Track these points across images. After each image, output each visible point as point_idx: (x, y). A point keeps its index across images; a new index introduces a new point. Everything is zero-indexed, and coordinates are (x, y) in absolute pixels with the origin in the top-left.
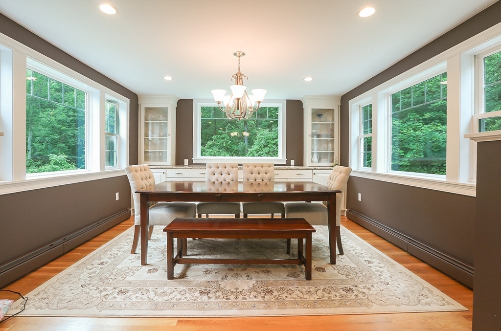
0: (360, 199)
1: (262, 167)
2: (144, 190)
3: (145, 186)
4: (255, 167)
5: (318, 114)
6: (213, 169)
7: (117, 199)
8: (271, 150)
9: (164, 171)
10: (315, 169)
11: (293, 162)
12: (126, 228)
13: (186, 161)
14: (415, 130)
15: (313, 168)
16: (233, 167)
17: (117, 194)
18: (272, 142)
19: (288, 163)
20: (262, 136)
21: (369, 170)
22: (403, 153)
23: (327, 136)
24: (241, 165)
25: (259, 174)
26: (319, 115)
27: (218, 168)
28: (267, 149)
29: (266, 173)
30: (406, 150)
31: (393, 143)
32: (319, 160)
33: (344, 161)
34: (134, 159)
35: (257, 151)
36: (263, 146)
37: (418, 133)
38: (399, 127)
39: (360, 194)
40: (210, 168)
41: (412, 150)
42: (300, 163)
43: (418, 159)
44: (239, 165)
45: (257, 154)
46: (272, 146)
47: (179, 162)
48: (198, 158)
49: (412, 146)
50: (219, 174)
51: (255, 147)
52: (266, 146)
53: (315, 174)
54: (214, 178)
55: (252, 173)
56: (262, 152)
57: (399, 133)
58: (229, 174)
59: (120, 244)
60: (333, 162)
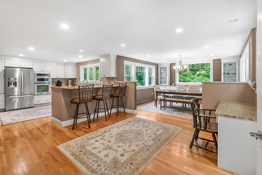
2: (157, 91)
3: (158, 90)
4: (192, 86)
7: (152, 94)
9: (165, 87)
13: (173, 84)
16: (184, 86)
24: (188, 85)
34: (157, 83)
44: (187, 85)
47: (171, 84)
48: (177, 83)
50: (180, 88)
58: (183, 88)
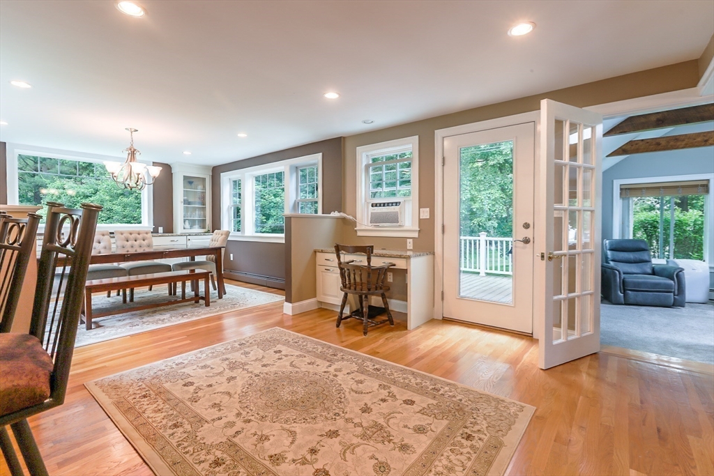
0: (232, 259)
1: (139, 234)
4: (130, 234)
5: (189, 181)
10: (190, 235)
11: (161, 230)
14: (275, 196)
15: (187, 234)
16: (103, 236)
19: (155, 231)
21: (239, 233)
22: (266, 219)
23: (199, 203)
24: (113, 233)
25: (136, 241)
26: (191, 183)
29: (144, 240)
30: (268, 217)
31: (257, 208)
32: (191, 227)
33: (216, 225)
37: (278, 199)
38: (261, 191)
39: (232, 255)
41: (273, 216)
42: (169, 230)
43: (279, 225)
49: (273, 212)
53: (189, 240)
55: (127, 241)
57: (262, 198)
58: (99, 243)
60: (204, 228)
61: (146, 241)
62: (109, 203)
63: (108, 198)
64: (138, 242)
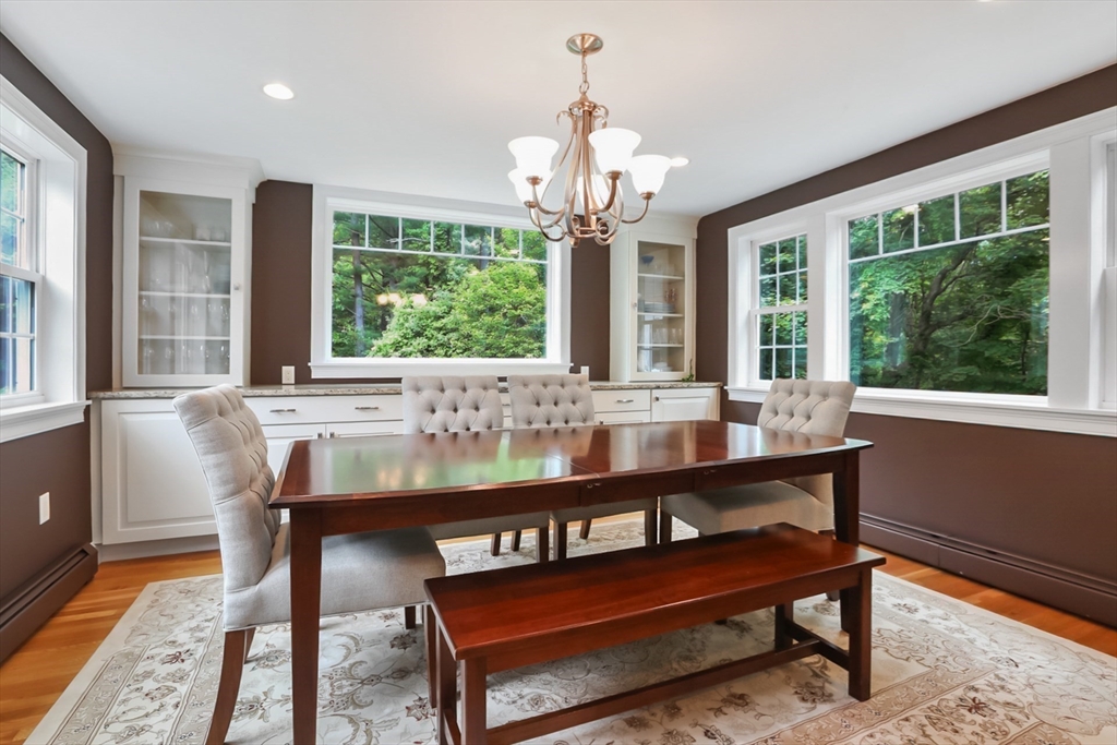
1: (563, 386)
5: (643, 255)
6: (427, 394)
7: (45, 515)
8: (432, 342)
10: (658, 388)
11: (585, 371)
12: (101, 625)
13: (288, 372)
15: (653, 384)
16: (485, 388)
17: (45, 500)
18: (438, 324)
20: (409, 310)
25: (556, 404)
26: (646, 259)
27: (442, 390)
28: (421, 342)
29: (574, 402)
35: (397, 346)
36: (411, 334)
40: (418, 390)
42: (601, 373)
45: (397, 353)
46: (435, 333)
48: (325, 362)
50: (449, 409)
51: (391, 335)
52: (418, 334)
53: (657, 399)
54: (433, 425)
55: (538, 404)
56: (411, 349)
58: (477, 409)
59: (116, 709)
61: (579, 405)
62: (468, 326)
63: (466, 318)
64: (561, 406)
